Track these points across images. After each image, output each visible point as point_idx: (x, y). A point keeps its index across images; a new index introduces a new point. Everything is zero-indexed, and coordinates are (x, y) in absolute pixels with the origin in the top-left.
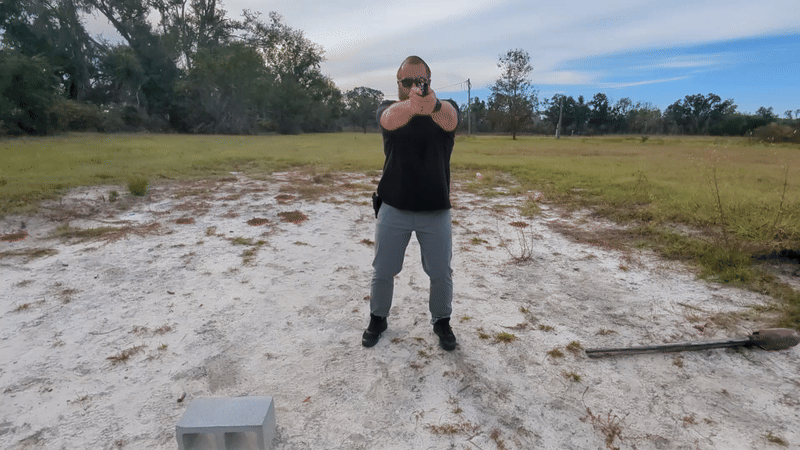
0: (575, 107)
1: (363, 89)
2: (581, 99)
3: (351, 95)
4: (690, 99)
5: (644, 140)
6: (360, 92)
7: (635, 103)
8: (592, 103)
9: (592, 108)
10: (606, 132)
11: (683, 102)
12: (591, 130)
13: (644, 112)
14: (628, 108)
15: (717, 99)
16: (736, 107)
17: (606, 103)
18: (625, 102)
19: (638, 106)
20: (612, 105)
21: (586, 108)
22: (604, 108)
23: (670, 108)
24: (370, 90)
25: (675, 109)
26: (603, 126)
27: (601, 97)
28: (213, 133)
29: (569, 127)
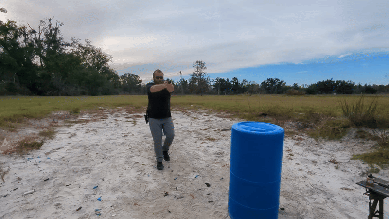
0: (226, 83)
1: (129, 75)
2: (228, 80)
3: (123, 77)
4: (269, 80)
5: (250, 96)
6: (127, 76)
7: (249, 82)
8: (232, 81)
9: (232, 83)
10: (239, 93)
11: (266, 81)
12: (233, 93)
13: (253, 85)
14: (246, 84)
15: (278, 80)
16: (285, 83)
17: (238, 81)
18: (245, 81)
19: (250, 83)
20: (240, 82)
21: (230, 83)
22: (237, 83)
23: (262, 83)
24: (133, 75)
25: (264, 83)
26: (238, 91)
27: (235, 79)
28: (58, 95)
29: (224, 92)
